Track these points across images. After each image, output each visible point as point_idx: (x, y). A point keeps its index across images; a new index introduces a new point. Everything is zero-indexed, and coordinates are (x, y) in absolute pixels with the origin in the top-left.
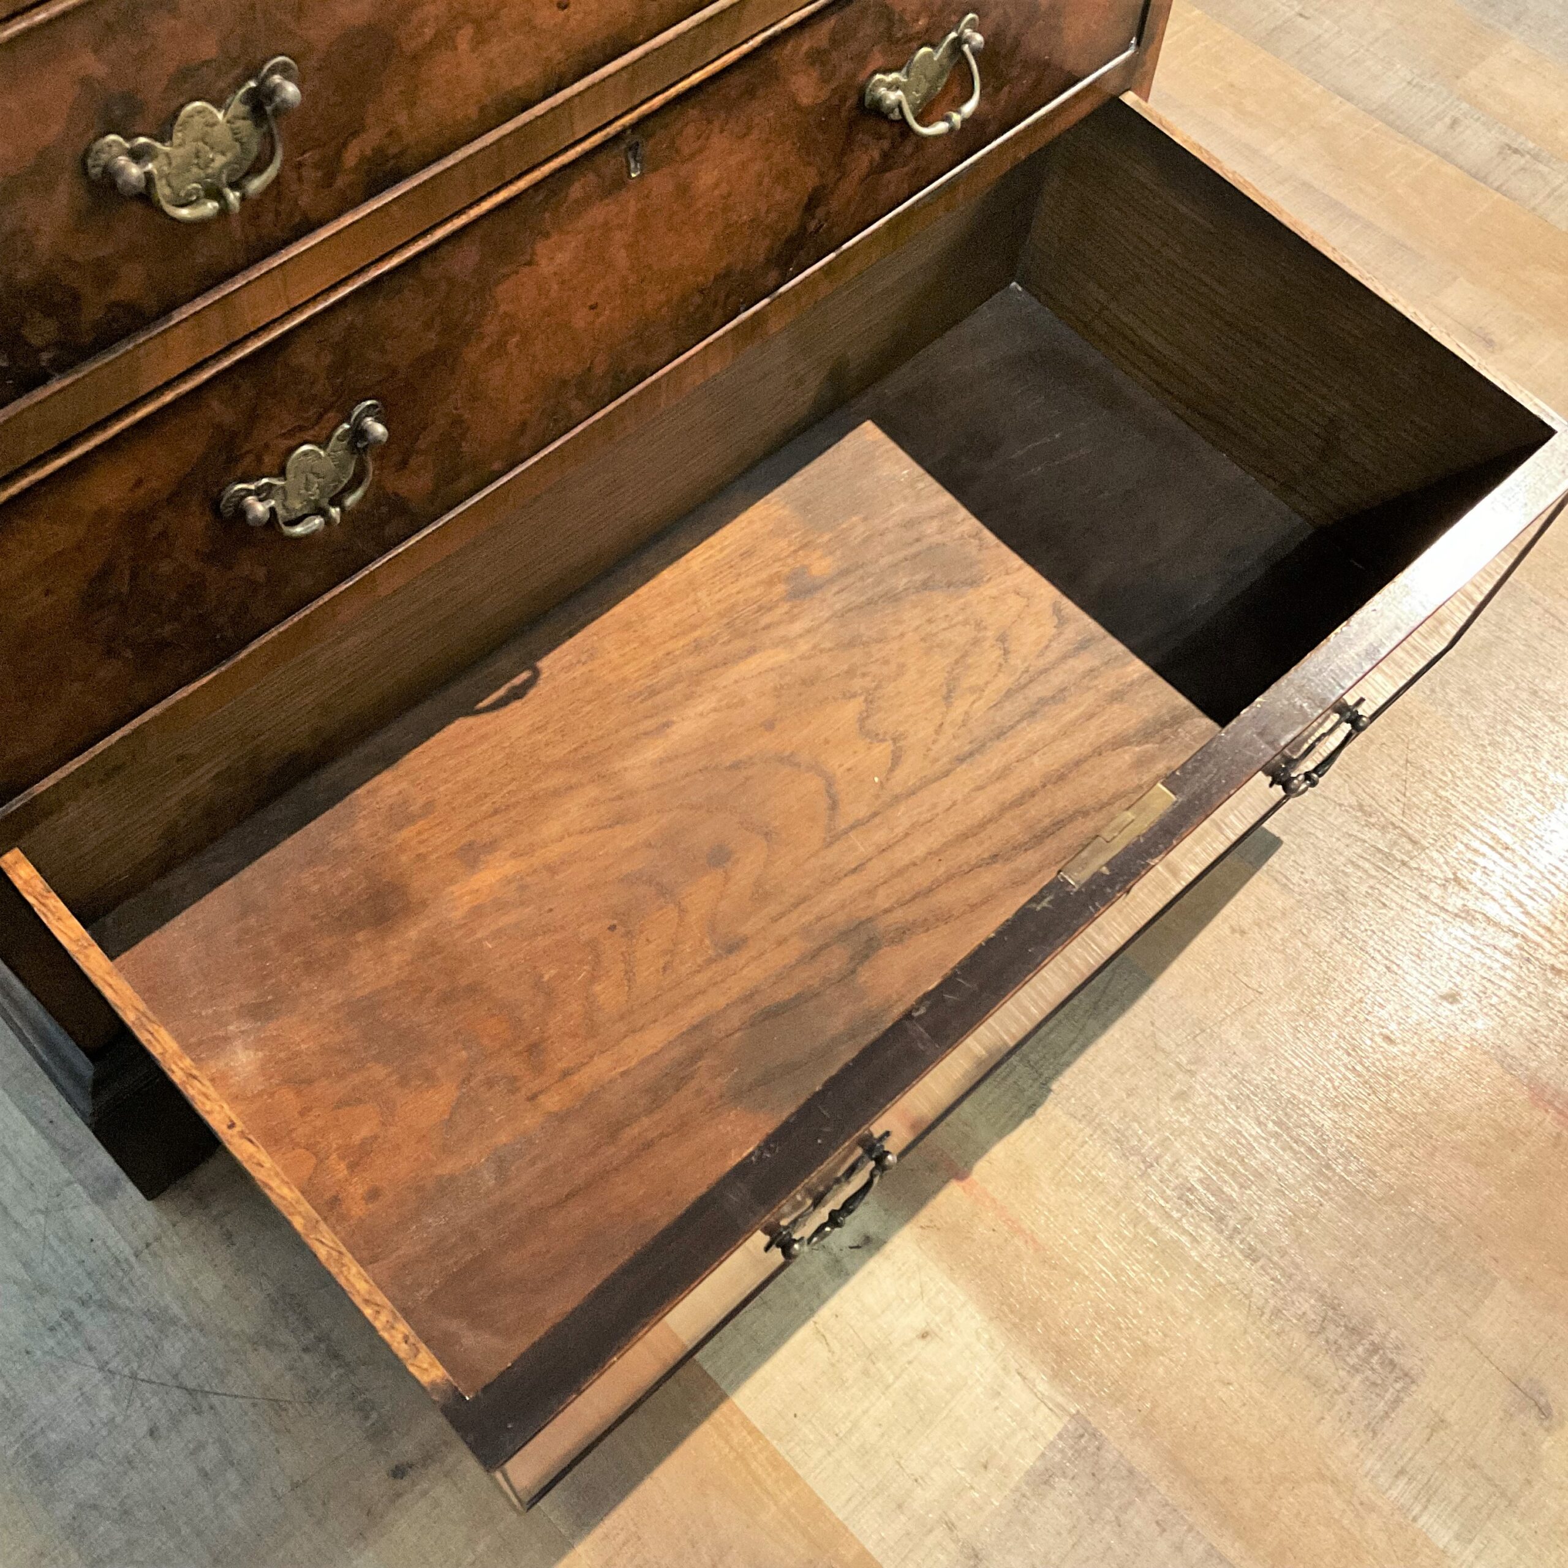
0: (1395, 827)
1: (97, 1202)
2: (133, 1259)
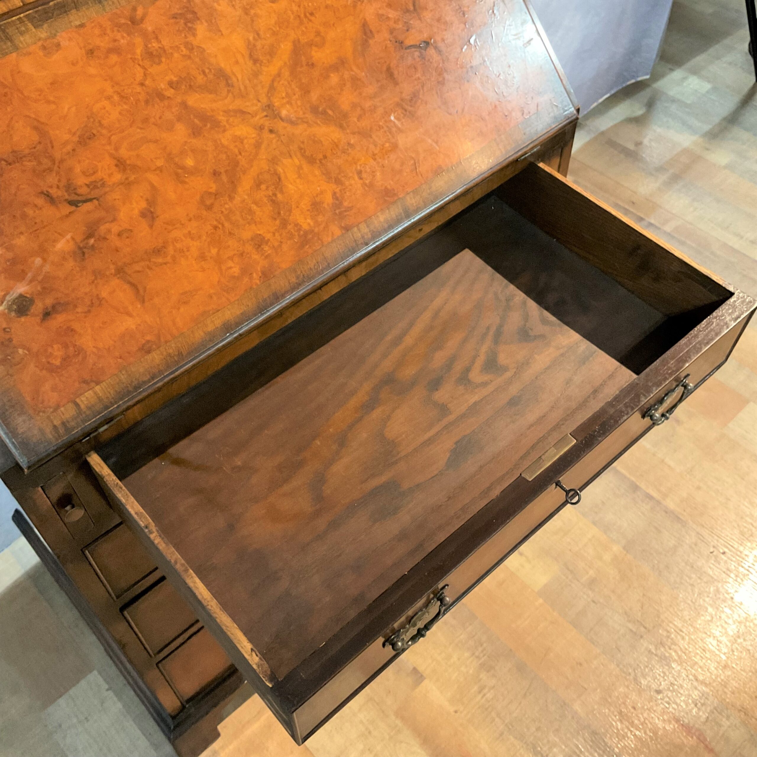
0: (638, 622)
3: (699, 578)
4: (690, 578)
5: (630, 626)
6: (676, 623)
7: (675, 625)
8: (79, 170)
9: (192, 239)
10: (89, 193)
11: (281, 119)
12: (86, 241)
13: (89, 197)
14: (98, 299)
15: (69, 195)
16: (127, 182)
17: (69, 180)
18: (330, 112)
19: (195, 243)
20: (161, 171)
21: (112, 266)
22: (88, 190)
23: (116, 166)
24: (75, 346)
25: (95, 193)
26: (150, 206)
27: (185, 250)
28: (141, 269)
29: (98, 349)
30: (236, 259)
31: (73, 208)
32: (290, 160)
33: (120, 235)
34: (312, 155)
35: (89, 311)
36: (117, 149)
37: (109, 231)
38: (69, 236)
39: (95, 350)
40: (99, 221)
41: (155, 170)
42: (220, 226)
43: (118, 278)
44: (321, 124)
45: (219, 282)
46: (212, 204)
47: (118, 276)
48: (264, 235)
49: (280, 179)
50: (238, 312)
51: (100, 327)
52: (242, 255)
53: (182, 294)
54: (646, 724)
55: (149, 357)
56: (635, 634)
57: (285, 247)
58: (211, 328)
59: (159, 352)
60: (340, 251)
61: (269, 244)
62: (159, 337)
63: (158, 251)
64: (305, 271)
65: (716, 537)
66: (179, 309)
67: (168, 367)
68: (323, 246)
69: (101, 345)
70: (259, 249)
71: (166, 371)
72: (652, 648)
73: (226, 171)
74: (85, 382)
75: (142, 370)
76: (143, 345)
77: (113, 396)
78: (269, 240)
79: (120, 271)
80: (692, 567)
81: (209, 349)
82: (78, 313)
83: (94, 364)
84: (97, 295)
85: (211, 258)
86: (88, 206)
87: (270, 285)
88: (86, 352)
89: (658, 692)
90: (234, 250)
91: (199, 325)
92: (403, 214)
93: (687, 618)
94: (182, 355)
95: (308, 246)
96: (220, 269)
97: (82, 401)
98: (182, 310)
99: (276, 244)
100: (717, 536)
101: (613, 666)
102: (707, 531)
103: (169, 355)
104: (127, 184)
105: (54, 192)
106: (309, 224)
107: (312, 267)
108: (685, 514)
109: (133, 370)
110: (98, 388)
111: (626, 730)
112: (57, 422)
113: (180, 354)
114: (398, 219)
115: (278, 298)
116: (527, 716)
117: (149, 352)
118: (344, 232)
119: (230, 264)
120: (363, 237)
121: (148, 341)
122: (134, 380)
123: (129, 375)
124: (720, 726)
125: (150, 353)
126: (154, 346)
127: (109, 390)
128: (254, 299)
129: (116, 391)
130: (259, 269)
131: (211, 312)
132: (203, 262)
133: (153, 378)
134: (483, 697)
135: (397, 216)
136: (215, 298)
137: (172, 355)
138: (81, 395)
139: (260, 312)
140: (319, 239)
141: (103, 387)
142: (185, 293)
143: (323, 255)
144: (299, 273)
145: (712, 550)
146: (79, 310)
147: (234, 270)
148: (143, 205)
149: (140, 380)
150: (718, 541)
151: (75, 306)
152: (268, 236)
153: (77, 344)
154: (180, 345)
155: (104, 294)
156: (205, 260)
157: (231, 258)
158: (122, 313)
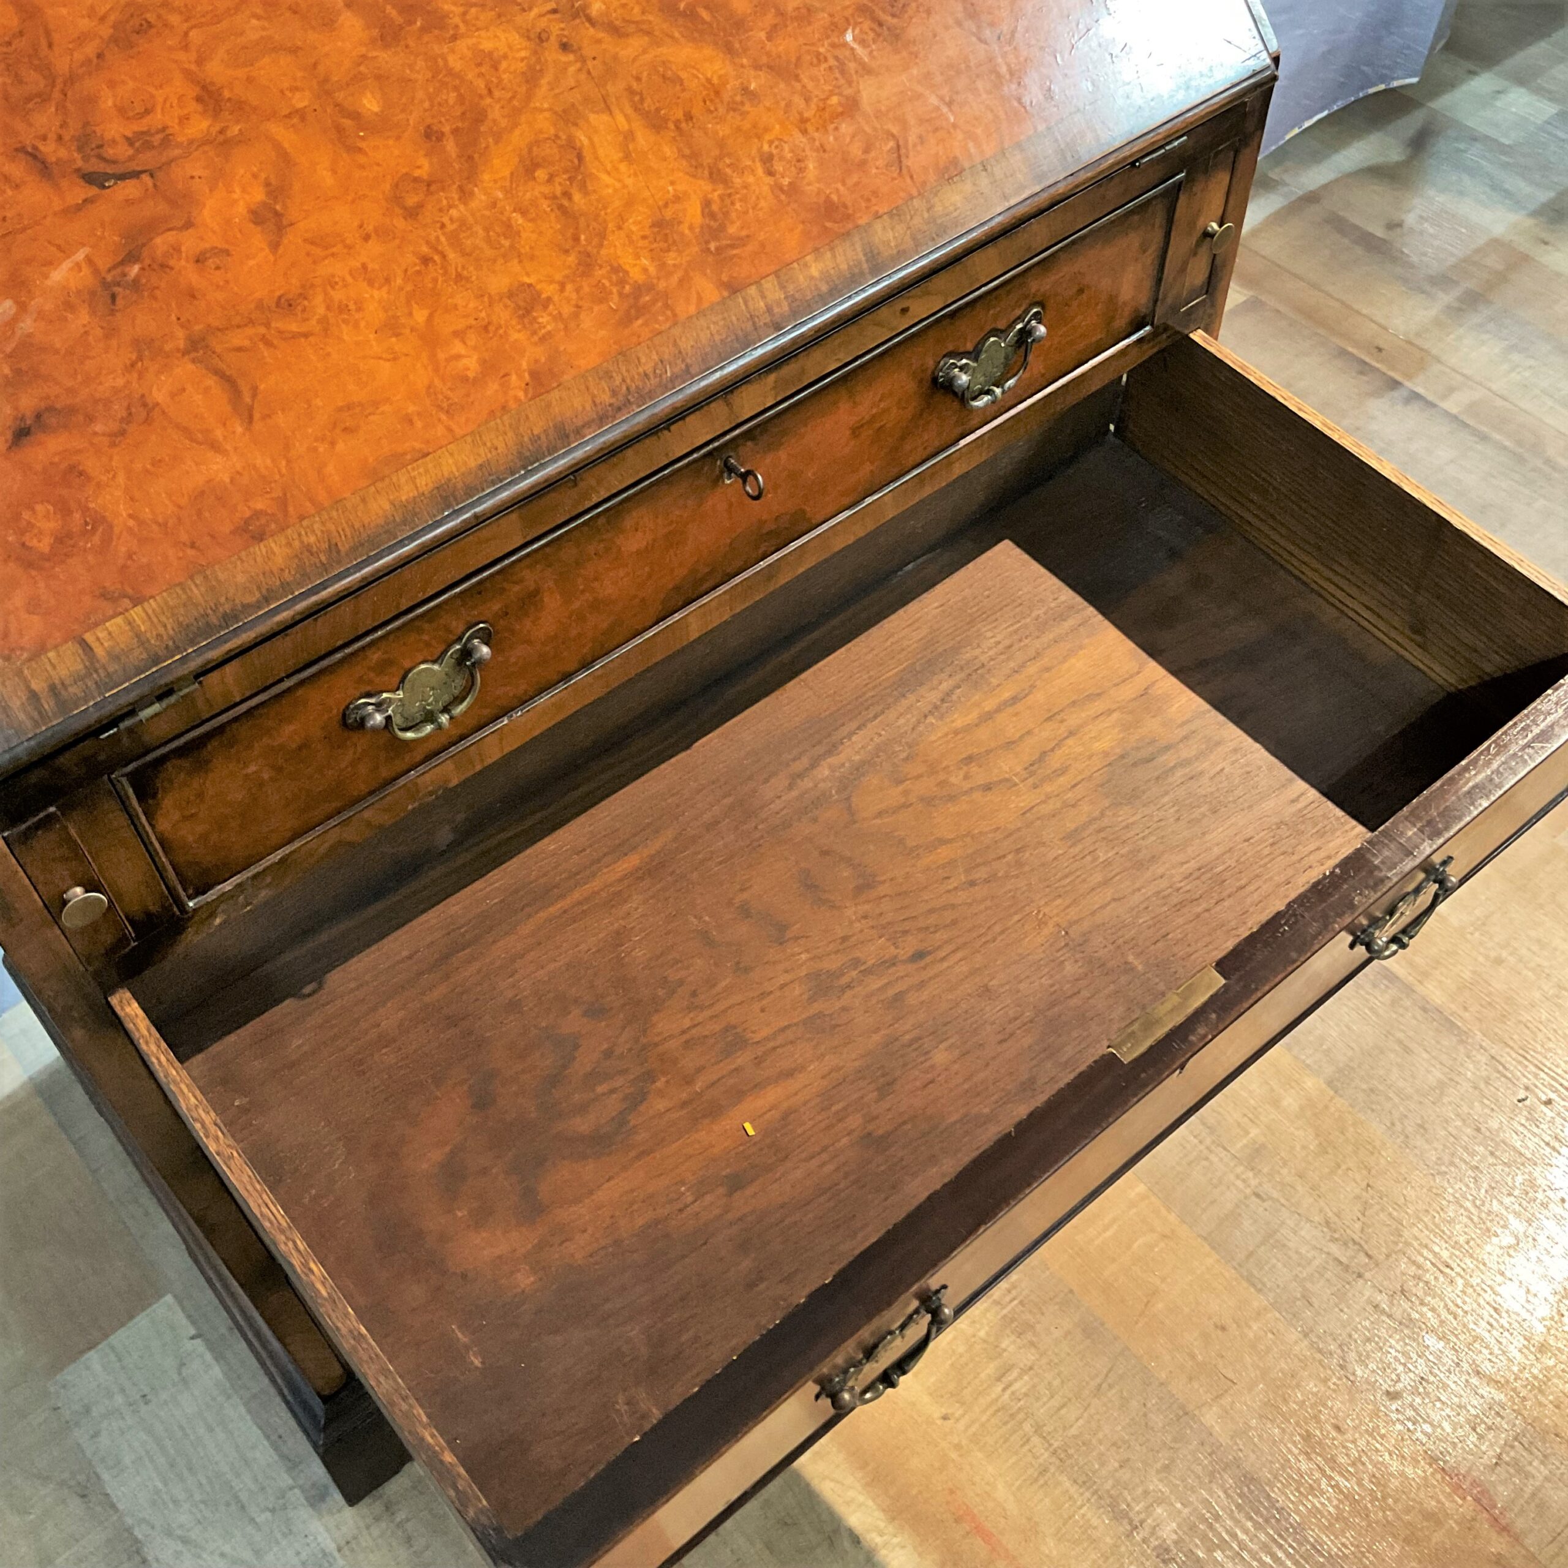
0: (1355, 1242)
1: (312, 1505)
2: (336, 1554)
3: (1492, 1154)
4: (1473, 1154)
5: (1334, 1249)
6: (1437, 1249)
7: (1435, 1254)
8: (110, 103)
9: (371, 283)
10: (131, 159)
11: (589, 19)
12: (119, 270)
13: (134, 166)
14: (145, 405)
15: (86, 159)
16: (221, 138)
17: (86, 124)
18: (705, 15)
19: (376, 294)
20: (303, 119)
21: (180, 334)
22: (131, 152)
23: (199, 99)
24: (85, 510)
25: (147, 159)
26: (275, 199)
27: (352, 306)
28: (246, 343)
29: (141, 523)
30: (472, 339)
31: (94, 191)
32: (605, 117)
33: (200, 260)
34: (658, 110)
35: (123, 433)
36: (200, 62)
37: (177, 249)
38: (80, 255)
39: (131, 523)
40: (152, 227)
41: (289, 116)
42: (436, 258)
43: (193, 361)
44: (682, 40)
45: (429, 387)
46: (420, 206)
47: (193, 355)
48: (538, 287)
49: (580, 157)
50: (472, 464)
51: (147, 471)
52: (486, 328)
53: (340, 409)
54: (1363, 1464)
55: (260, 550)
56: (1346, 1268)
57: (587, 321)
58: (406, 493)
59: (284, 542)
60: (717, 338)
61: (551, 307)
62: (283, 503)
63: (287, 305)
64: (632, 379)
65: (1532, 1068)
66: (333, 444)
67: (306, 576)
68: (675, 324)
69: (146, 514)
70: (526, 321)
71: (300, 585)
72: (1382, 1300)
73: (455, 131)
74: (105, 595)
75: (241, 578)
76: (247, 522)
77: (171, 632)
78: (549, 299)
79: (197, 346)
80: (1478, 1130)
81: (401, 543)
82: (95, 434)
83: (130, 557)
84: (143, 396)
85: (412, 330)
86: (129, 189)
87: (549, 405)
88: (111, 527)
89: (1393, 1396)
90: (466, 316)
91: (379, 485)
92: (865, 266)
93: (1462, 1240)
94: (338, 552)
95: (640, 322)
96: (433, 356)
97: (98, 639)
98: (340, 446)
99: (567, 310)
100: (1536, 1066)
101: (1293, 1335)
102: (1514, 1055)
103: (308, 548)
104: (224, 144)
105: (49, 150)
106: (645, 270)
107: (650, 371)
108: (1467, 1015)
109: (222, 576)
110: (136, 613)
111: (1317, 1475)
112: (37, 685)
113: (333, 548)
114: (853, 275)
115: (567, 436)
116: (1100, 1435)
117: (260, 537)
118: (726, 294)
119: (458, 348)
120: (769, 310)
121: (257, 514)
122: (223, 600)
123: (213, 588)
124: (1528, 1476)
125: (262, 540)
126: (273, 526)
127: (163, 619)
128: (510, 434)
129: (180, 624)
130: (524, 365)
131: (408, 457)
132: (394, 339)
133: (267, 600)
134: (1004, 1390)
135: (850, 268)
136: (419, 424)
137: (315, 549)
138: (97, 624)
139: (524, 467)
140: (667, 306)
141: (150, 612)
142: (349, 407)
143: (675, 344)
144: (618, 380)
145: (1522, 1094)
146: (99, 428)
147: (465, 361)
148: (259, 195)
149: (237, 601)
150: (1536, 1076)
151: (90, 419)
152: (549, 290)
153: (92, 505)
154: (333, 528)
155: (159, 396)
156: (397, 335)
157: (459, 334)
158: (201, 444)
